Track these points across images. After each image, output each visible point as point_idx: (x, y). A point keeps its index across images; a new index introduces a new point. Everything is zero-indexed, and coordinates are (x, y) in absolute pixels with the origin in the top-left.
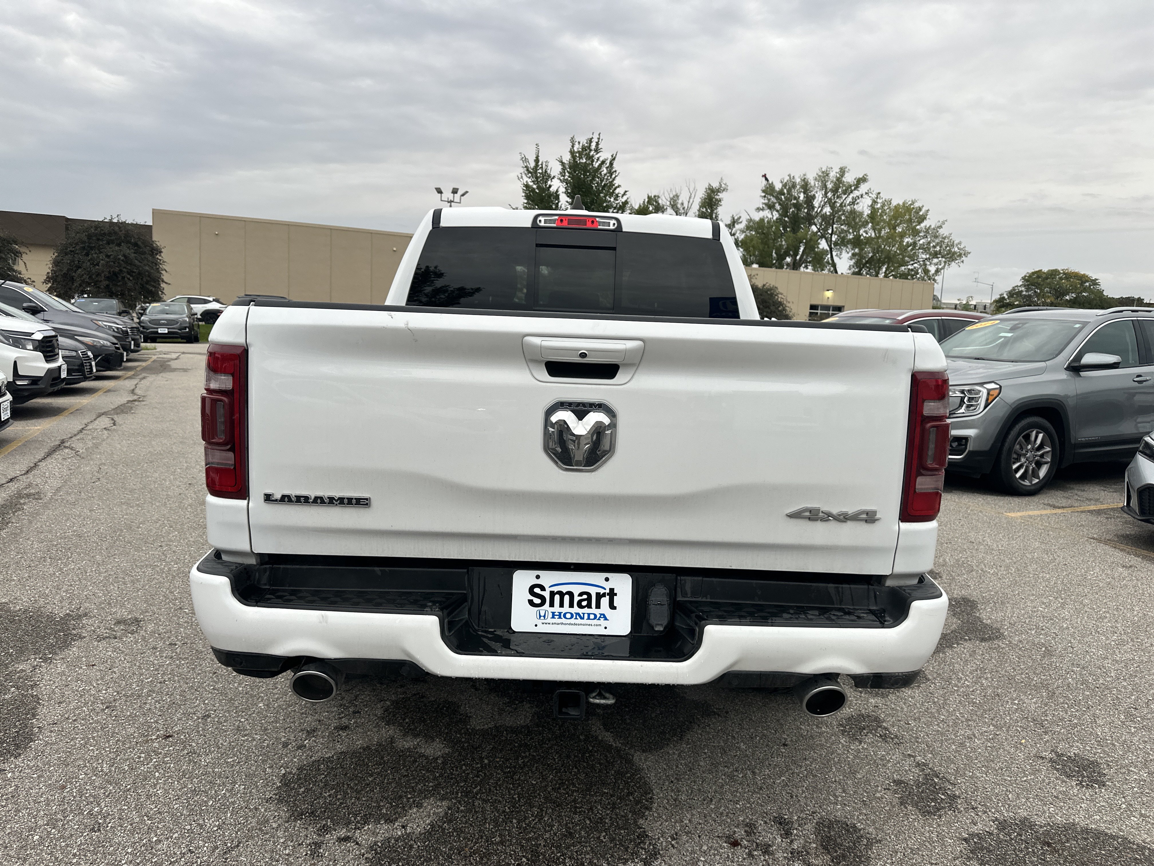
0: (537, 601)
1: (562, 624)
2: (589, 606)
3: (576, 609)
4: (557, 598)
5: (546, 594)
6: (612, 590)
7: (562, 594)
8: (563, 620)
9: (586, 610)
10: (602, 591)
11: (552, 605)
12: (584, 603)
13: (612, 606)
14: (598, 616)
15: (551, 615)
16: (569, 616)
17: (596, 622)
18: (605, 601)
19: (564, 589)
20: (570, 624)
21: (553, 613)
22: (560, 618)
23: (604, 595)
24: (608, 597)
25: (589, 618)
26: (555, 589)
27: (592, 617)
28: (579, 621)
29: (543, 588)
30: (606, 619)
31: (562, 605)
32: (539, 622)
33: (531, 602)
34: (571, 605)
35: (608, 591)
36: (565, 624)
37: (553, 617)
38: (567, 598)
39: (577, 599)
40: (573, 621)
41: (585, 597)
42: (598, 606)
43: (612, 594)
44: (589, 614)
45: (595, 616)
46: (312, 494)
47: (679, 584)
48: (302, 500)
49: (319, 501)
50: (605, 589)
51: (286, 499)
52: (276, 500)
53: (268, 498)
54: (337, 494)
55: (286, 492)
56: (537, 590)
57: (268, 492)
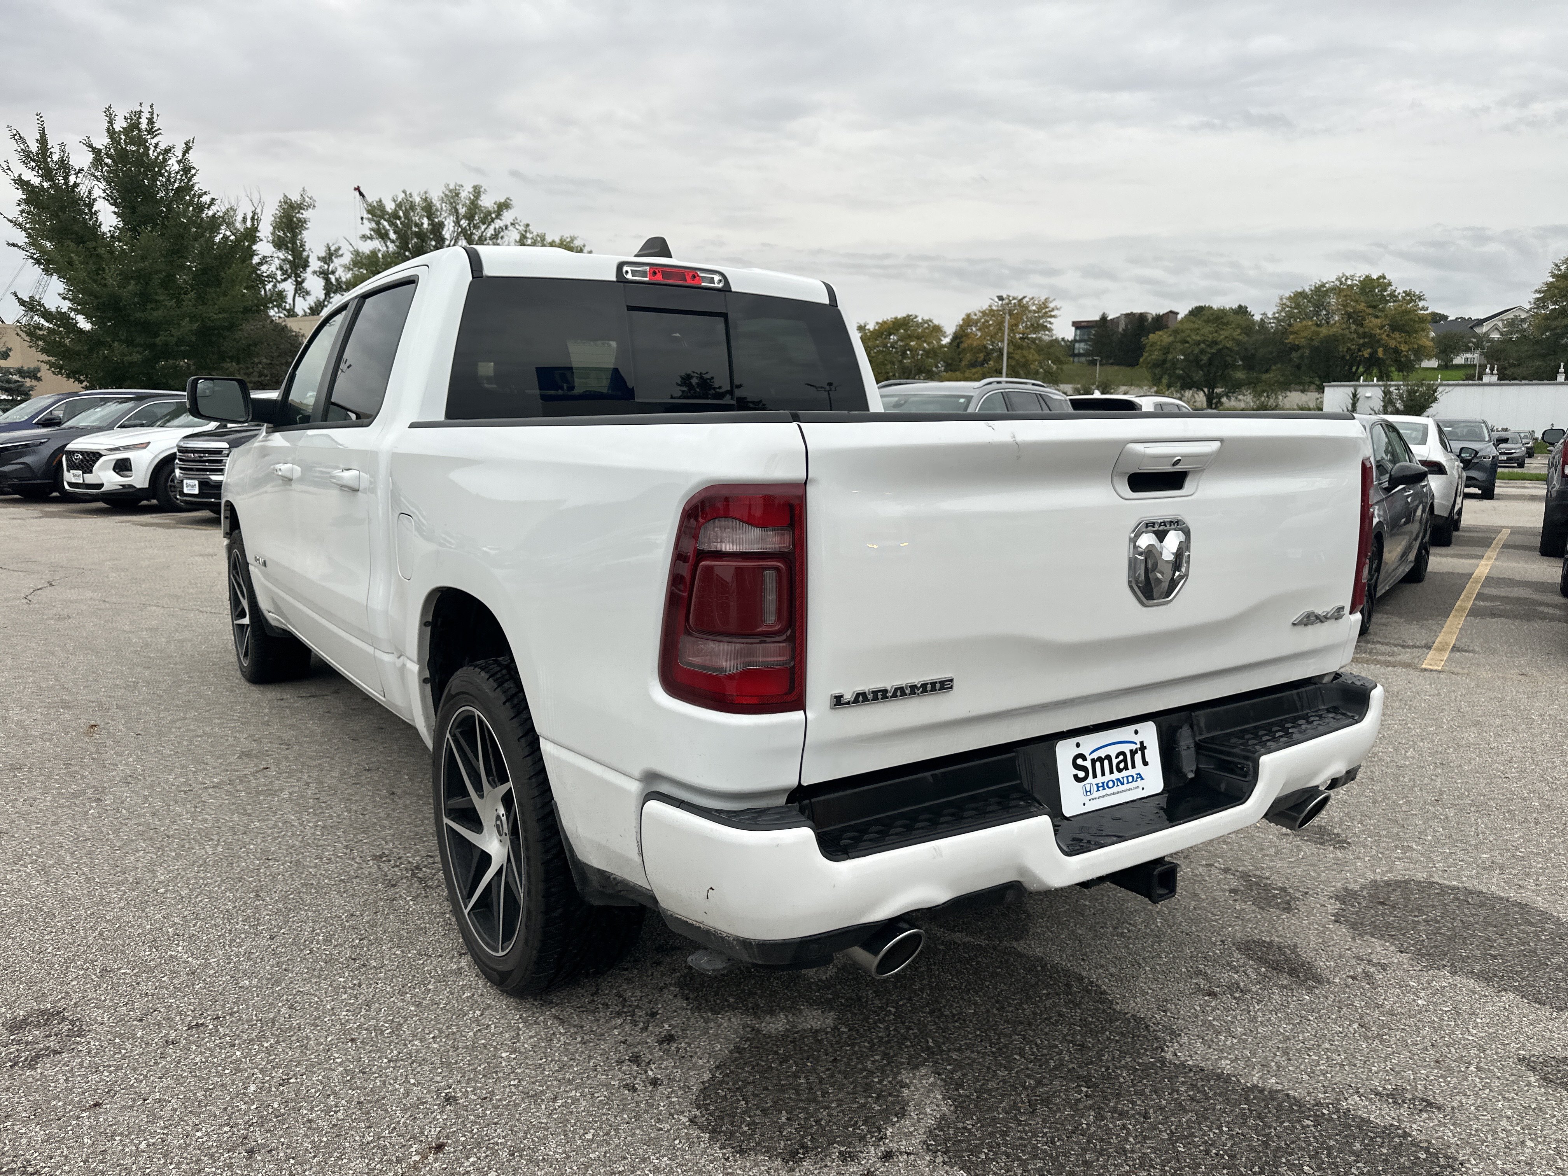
0: (1081, 774)
1: (1107, 795)
2: (1126, 768)
3: (1117, 775)
4: (1098, 764)
5: (1088, 764)
6: (1142, 743)
7: (1100, 759)
8: (1108, 791)
9: (1125, 773)
10: (1134, 747)
11: (1095, 776)
12: (1122, 766)
13: (1145, 763)
14: (1135, 776)
15: (1095, 787)
16: (1111, 784)
17: (1134, 784)
18: (1138, 757)
19: (1102, 753)
20: (1114, 794)
21: (1097, 785)
22: (1104, 789)
23: (1136, 752)
24: (1139, 752)
25: (1128, 782)
26: (1095, 756)
27: (1130, 779)
28: (1121, 788)
29: (1084, 758)
30: (1142, 779)
31: (1103, 774)
32: (1086, 799)
33: (1076, 777)
34: (1111, 772)
35: (1138, 746)
36: (1109, 795)
37: (1098, 790)
38: (1106, 762)
39: (1115, 762)
40: (1115, 789)
41: (1121, 757)
42: (1134, 767)
43: (1143, 748)
44: (1127, 777)
45: (1133, 777)
46: (889, 684)
47: (1195, 722)
48: (880, 696)
49: (900, 692)
50: (1136, 744)
51: (861, 698)
52: (849, 703)
53: (838, 701)
54: (917, 680)
55: (860, 688)
56: (1080, 761)
57: (837, 692)
